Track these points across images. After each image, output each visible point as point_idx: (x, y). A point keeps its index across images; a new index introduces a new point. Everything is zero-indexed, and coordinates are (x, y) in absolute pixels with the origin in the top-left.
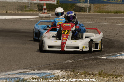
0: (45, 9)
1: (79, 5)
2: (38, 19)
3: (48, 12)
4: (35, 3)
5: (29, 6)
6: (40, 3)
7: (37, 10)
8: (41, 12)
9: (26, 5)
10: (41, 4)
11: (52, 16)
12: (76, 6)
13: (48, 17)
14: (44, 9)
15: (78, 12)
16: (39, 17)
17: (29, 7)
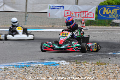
13: (85, 30)
14: (82, 23)
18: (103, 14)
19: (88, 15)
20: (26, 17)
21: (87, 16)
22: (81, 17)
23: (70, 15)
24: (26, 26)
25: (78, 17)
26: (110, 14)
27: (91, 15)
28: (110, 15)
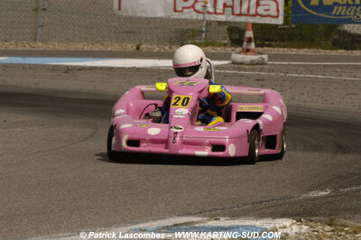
0: (249, 40)
1: (348, 27)
2: (229, 69)
3: (260, 49)
4: (220, 23)
5: (204, 29)
6: (235, 23)
7: (225, 42)
8: (239, 49)
9: (196, 27)
10: (238, 26)
11: (270, 59)
12: (339, 30)
13: (258, 64)
14: (246, 40)
15: (346, 49)
16: (233, 63)
17: (204, 34)
18: (312, 3)
19: (259, 8)
20: (36, 10)
21: (252, 11)
22: (233, 14)
23: (193, 6)
24: (40, 45)
25: (223, 14)
26: (336, 4)
27: (267, 7)
28: (336, 8)
